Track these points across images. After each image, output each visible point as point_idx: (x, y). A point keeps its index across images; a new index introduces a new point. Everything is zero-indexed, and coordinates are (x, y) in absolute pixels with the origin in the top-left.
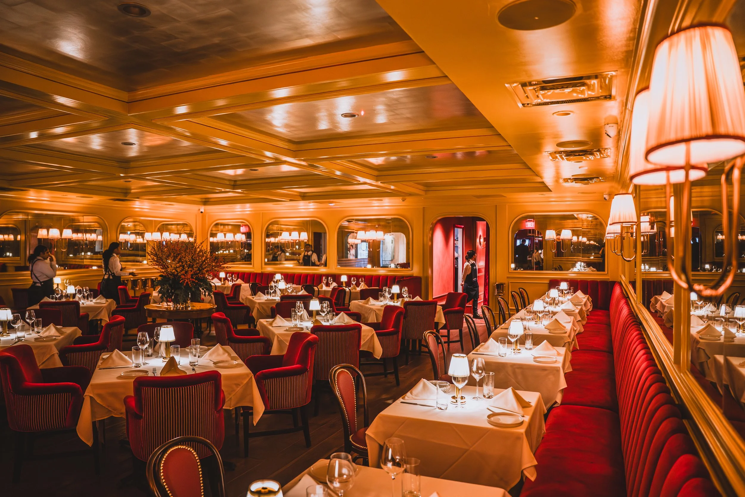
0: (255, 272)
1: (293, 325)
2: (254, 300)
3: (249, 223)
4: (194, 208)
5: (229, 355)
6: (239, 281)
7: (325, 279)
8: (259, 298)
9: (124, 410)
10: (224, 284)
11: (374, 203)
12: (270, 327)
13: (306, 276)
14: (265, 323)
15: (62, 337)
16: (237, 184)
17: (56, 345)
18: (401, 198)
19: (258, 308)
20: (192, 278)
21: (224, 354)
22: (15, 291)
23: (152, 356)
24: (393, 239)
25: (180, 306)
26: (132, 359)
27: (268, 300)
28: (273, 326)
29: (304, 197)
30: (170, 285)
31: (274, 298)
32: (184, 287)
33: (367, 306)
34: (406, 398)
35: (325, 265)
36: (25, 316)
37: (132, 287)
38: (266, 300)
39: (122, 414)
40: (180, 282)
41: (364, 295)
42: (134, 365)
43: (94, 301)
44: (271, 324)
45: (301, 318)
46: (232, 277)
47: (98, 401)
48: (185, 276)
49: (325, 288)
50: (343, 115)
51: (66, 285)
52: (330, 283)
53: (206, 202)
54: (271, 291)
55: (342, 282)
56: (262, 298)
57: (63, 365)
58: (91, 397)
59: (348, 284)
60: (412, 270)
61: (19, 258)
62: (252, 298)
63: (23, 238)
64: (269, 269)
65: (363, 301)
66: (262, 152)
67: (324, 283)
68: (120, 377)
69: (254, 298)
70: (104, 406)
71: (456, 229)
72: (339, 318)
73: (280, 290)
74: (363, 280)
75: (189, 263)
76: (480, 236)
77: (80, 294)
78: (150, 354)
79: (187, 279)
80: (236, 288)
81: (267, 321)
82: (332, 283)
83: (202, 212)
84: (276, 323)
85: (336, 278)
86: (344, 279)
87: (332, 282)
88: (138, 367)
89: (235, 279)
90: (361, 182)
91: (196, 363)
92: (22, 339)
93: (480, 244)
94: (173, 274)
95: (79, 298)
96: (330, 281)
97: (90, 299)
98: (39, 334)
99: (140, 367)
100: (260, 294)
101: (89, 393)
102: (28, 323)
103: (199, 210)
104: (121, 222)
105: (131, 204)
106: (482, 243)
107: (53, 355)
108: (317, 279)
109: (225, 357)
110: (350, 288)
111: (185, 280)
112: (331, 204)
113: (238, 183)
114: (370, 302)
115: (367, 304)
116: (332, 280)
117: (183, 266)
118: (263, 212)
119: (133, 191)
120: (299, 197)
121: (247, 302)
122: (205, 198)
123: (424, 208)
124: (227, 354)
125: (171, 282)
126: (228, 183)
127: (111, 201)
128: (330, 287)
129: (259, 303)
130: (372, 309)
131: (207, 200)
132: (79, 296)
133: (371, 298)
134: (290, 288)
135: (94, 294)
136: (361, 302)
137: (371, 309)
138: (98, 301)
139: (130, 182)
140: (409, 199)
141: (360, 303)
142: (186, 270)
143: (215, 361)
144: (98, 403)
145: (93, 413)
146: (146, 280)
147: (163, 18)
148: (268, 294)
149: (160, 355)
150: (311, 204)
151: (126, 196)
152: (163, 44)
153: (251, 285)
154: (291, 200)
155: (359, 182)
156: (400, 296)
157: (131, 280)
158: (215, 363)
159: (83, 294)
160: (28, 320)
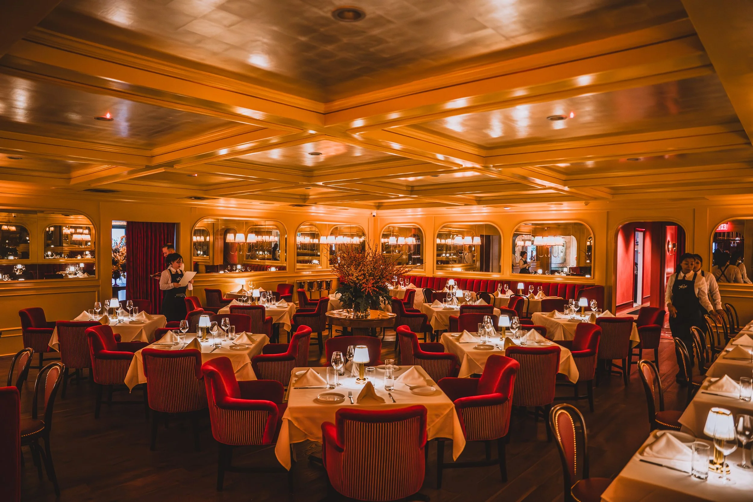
0: (427, 276)
1: (482, 342)
2: (431, 307)
3: (420, 226)
4: (367, 212)
5: (424, 378)
6: (411, 286)
7: (500, 286)
8: (436, 306)
9: (320, 435)
10: (397, 288)
11: (551, 207)
12: (457, 343)
13: (479, 281)
14: (451, 338)
15: (254, 345)
16: (415, 190)
17: (249, 354)
18: (584, 202)
19: (436, 317)
20: (373, 286)
21: (419, 378)
22: (207, 291)
23: (343, 375)
24: (564, 242)
25: (361, 314)
26: (325, 378)
27: (445, 309)
28: (461, 342)
29: (480, 201)
30: (351, 293)
31: (451, 306)
32: (366, 295)
33: (553, 319)
34: (645, 454)
35: (500, 271)
36: (221, 322)
37: (308, 289)
38: (443, 309)
39: (318, 438)
40: (362, 291)
41: (547, 306)
42: (328, 386)
43: (277, 304)
44: (458, 339)
45: (489, 334)
46: (404, 281)
47: (295, 425)
48: (366, 284)
49: (500, 296)
50: (549, 118)
51: (250, 286)
52: (506, 290)
53: (379, 207)
54: (448, 299)
55: (519, 290)
56: (439, 307)
57: (257, 378)
58: (289, 421)
59: (525, 292)
60: (594, 278)
61: (208, 257)
62: (428, 306)
63: (212, 240)
64: (440, 274)
65: (548, 313)
66: (435, 155)
67: (499, 290)
68: (316, 401)
69: (431, 306)
70: (301, 429)
71: (636, 232)
72: (530, 336)
73: (457, 298)
74: (542, 288)
75: (371, 271)
76: (669, 242)
77: (265, 298)
78: (342, 373)
79: (369, 288)
80: (411, 294)
81: (452, 336)
82: (507, 291)
83: (374, 216)
84: (463, 339)
85: (512, 285)
86: (521, 286)
87: (507, 289)
88: (332, 389)
89: (407, 284)
90: (547, 187)
91: (392, 388)
92: (219, 346)
93: (669, 251)
94: (354, 282)
95: (264, 302)
96: (506, 289)
97: (272, 302)
98: (233, 341)
99: (334, 388)
100: (437, 301)
101: (287, 416)
102: (224, 330)
103: (372, 213)
104: (300, 225)
105: (309, 209)
106: (670, 250)
107: (247, 364)
108: (493, 285)
109: (421, 381)
110: (527, 296)
111: (366, 289)
112: (506, 209)
113: (416, 188)
114: (556, 316)
115: (552, 317)
116: (507, 287)
117: (364, 275)
118: (435, 216)
119: (311, 197)
120: (475, 201)
121: (423, 309)
122: (379, 203)
123: (608, 212)
124: (422, 378)
125: (352, 290)
126: (405, 188)
127: (291, 207)
128: (505, 294)
129: (437, 312)
130: (560, 323)
131: (380, 204)
132: (263, 299)
133: (556, 311)
134: (467, 297)
135: (277, 297)
136: (546, 315)
137: (558, 324)
138: (280, 305)
139: (309, 189)
140: (592, 203)
141: (544, 316)
142: (367, 278)
143: (412, 386)
144: (295, 426)
145: (291, 437)
146: (321, 282)
147: (379, 21)
148: (445, 301)
149: (352, 374)
150: (484, 208)
151: (305, 202)
152: (372, 50)
153: (425, 291)
154: (466, 205)
155: (545, 187)
156: (588, 309)
157: (307, 282)
158: (412, 388)
159: (268, 298)
160: (223, 327)
